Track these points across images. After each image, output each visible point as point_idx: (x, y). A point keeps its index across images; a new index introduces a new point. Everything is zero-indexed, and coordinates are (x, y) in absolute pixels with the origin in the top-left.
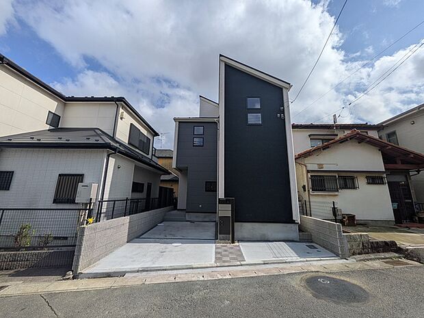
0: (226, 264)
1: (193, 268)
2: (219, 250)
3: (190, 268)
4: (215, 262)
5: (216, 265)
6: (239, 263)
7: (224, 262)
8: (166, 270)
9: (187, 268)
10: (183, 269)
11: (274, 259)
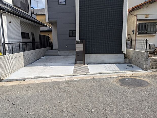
0: (79, 74)
1: (60, 76)
2: (76, 68)
3: (59, 76)
4: (73, 73)
5: (73, 75)
6: (86, 74)
7: (78, 73)
8: (46, 77)
9: (58, 76)
10: (56, 77)
11: (106, 71)
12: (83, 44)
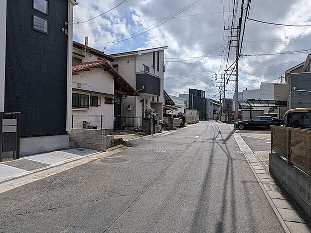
5: (33, 172)
6: (49, 167)
12: (16, 120)
